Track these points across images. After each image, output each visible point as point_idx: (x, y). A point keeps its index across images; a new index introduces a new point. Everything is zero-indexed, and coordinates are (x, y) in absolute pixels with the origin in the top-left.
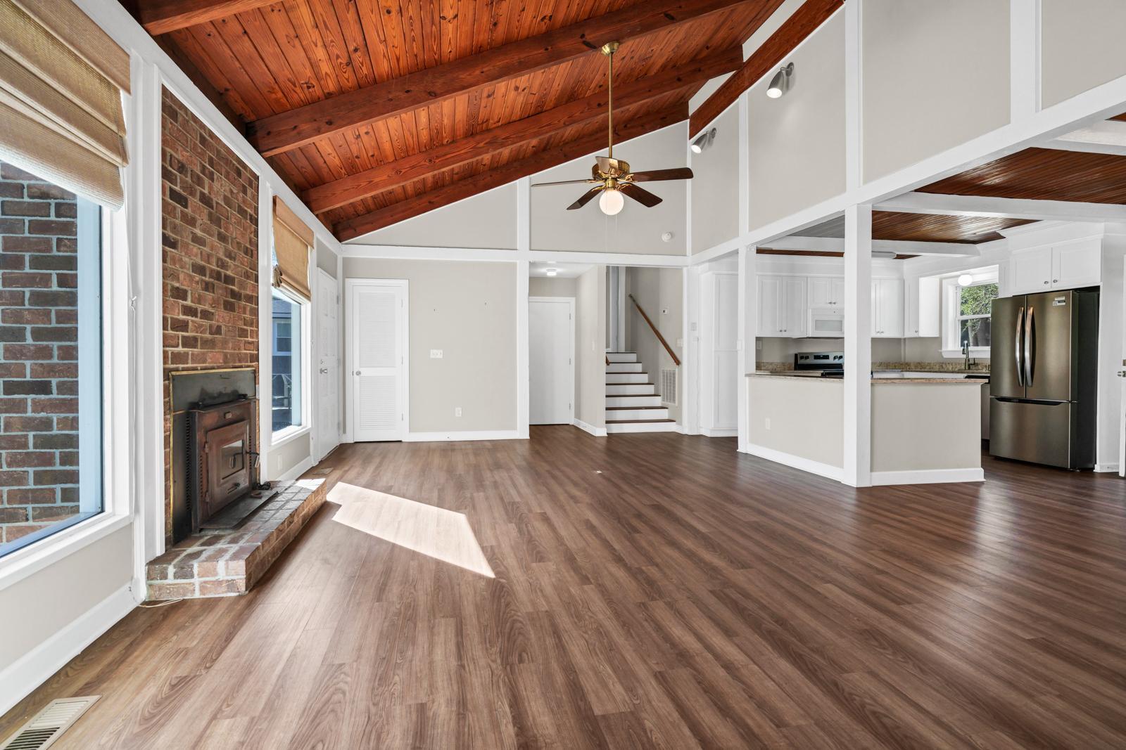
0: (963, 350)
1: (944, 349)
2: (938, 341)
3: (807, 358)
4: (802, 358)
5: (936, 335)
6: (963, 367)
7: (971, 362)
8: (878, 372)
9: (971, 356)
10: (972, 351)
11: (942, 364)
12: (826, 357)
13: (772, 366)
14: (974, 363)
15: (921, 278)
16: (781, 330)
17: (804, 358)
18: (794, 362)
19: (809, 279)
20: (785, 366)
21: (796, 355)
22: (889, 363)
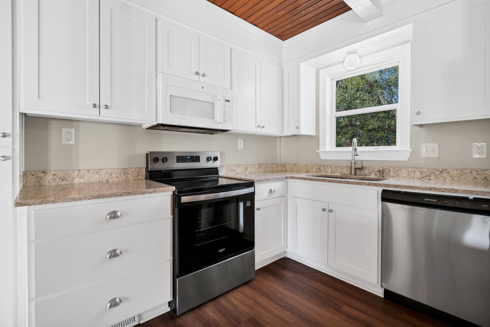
1: (321, 150)
2: (314, 139)
3: (165, 160)
4: (156, 160)
5: (314, 133)
7: (361, 165)
8: (261, 181)
11: (319, 168)
12: (196, 159)
13: (100, 175)
14: (363, 167)
15: (301, 62)
16: (98, 104)
17: (160, 161)
18: (145, 167)
19: (159, 23)
20: (128, 174)
21: (147, 154)
22: (268, 164)
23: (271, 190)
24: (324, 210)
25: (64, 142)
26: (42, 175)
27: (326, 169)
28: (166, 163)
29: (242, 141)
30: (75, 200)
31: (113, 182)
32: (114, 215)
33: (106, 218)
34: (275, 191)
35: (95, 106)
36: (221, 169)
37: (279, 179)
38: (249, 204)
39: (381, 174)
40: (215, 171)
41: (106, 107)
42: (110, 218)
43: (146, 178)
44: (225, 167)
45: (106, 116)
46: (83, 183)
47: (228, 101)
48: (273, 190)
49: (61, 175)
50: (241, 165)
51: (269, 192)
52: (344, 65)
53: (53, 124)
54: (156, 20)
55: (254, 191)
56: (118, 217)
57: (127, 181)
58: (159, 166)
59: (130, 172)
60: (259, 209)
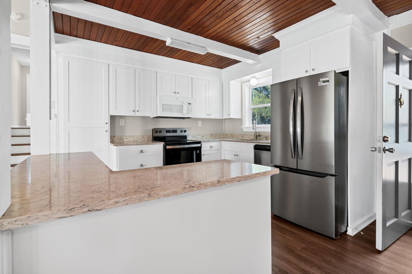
0: (253, 126)
1: (243, 126)
2: (240, 121)
3: (160, 132)
4: (157, 132)
5: (240, 117)
6: (253, 137)
7: (258, 134)
8: (205, 141)
9: (258, 130)
10: (258, 128)
11: (242, 135)
12: (175, 131)
13: (134, 138)
14: (259, 135)
15: (231, 80)
16: (135, 110)
17: (158, 132)
18: (152, 135)
19: (158, 73)
20: (145, 138)
21: (153, 129)
22: (217, 134)
23: (211, 146)
24: (235, 155)
25: (121, 125)
26: (113, 138)
27: (246, 137)
28: (161, 133)
29: (201, 122)
30: (130, 145)
31: (139, 141)
32: (142, 151)
33: (139, 153)
34: (213, 147)
35: (134, 111)
36: (189, 136)
37: (216, 141)
38: (198, 152)
39: (266, 138)
40: (185, 137)
41: (138, 111)
42: (141, 153)
43: (152, 140)
44: (191, 136)
45: (138, 114)
46: (128, 141)
47: (190, 104)
48: (212, 146)
49: (120, 138)
50: (200, 135)
51: (210, 147)
52: (250, 83)
53: (117, 118)
54: (157, 72)
55: (200, 146)
56: (143, 152)
57: (144, 141)
58: (158, 135)
59: (145, 137)
60: (204, 155)
